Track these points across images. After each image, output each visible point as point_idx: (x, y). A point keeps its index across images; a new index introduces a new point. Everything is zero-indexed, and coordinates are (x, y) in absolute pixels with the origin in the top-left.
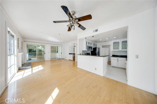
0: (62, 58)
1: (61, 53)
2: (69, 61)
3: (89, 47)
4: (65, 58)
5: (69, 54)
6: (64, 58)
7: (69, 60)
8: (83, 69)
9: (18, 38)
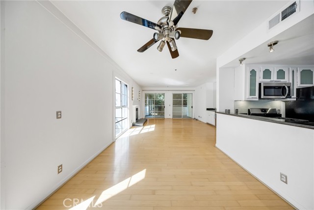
0: (193, 118)
1: (192, 107)
2: (206, 125)
3: (265, 88)
4: (199, 119)
5: (208, 109)
6: (197, 118)
7: (208, 124)
8: (230, 158)
9: (132, 88)
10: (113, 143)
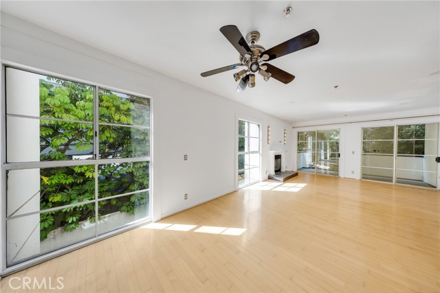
9: (268, 127)
10: (235, 191)
